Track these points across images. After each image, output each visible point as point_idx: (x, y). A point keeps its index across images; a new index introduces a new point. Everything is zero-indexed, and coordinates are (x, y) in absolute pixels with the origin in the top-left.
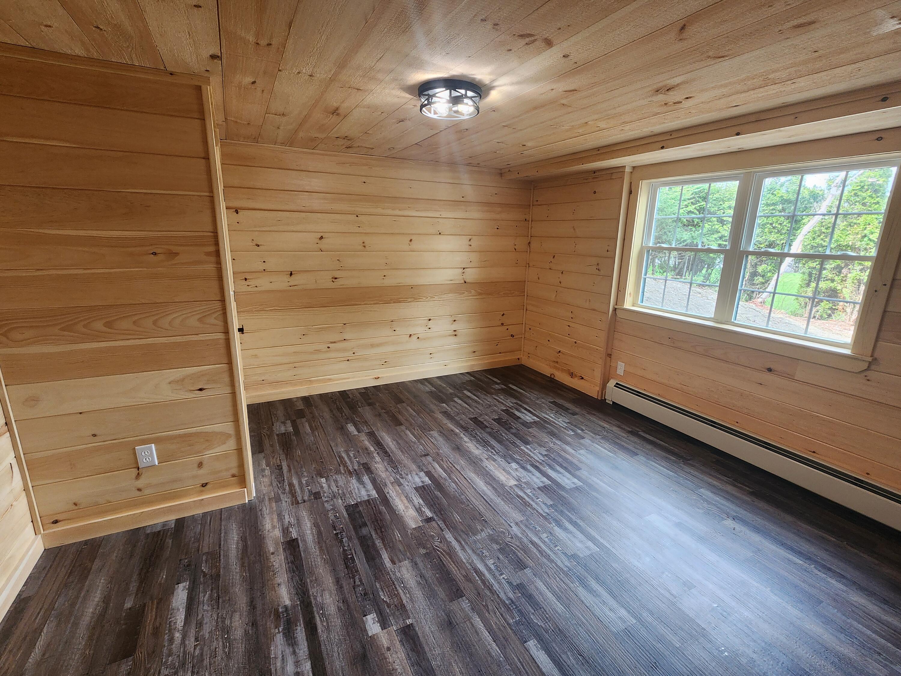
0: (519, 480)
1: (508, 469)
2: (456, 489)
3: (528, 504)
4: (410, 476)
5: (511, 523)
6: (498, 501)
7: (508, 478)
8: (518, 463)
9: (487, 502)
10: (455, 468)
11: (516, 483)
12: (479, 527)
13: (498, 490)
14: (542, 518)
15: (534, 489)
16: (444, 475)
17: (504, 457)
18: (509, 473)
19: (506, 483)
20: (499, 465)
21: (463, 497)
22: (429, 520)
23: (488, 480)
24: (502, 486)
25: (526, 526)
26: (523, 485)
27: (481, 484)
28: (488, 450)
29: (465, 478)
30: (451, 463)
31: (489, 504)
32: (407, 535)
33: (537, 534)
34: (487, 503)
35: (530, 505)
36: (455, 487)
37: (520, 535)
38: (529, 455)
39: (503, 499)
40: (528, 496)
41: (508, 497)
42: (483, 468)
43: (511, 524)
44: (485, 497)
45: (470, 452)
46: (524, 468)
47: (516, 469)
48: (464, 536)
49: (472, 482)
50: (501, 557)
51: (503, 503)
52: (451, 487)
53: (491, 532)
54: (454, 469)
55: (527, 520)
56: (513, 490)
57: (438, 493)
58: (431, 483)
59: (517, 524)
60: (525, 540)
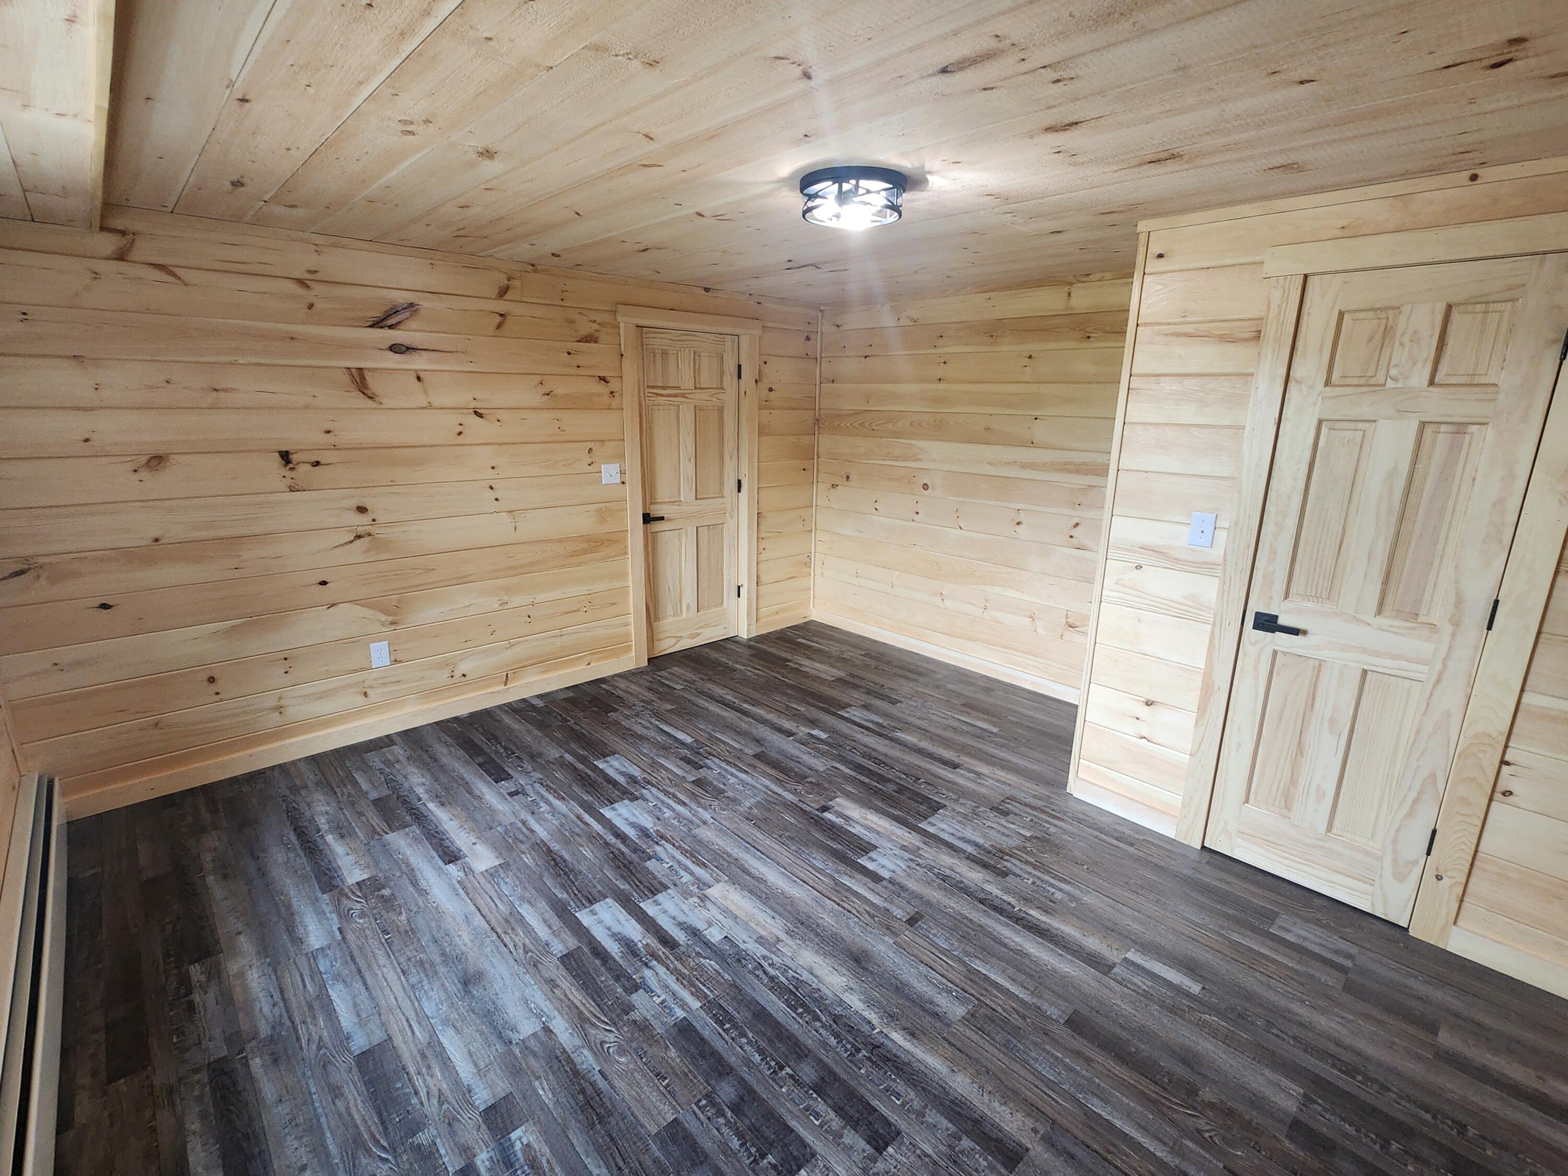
0: (703, 898)
1: (728, 922)
2: (811, 859)
3: (688, 855)
4: (904, 867)
5: (713, 823)
6: (737, 851)
7: (726, 898)
8: (707, 944)
9: (754, 847)
10: (834, 901)
11: (709, 892)
12: (756, 811)
13: (739, 872)
14: (668, 836)
15: (675, 885)
16: (845, 880)
17: (740, 957)
18: (725, 911)
19: (727, 888)
20: (747, 928)
21: (794, 848)
22: (825, 809)
23: (762, 886)
24: (733, 881)
25: (691, 822)
26: (694, 889)
27: (773, 877)
28: (785, 969)
29: (804, 882)
30: (849, 911)
31: (750, 844)
32: (839, 790)
33: (678, 816)
34: (753, 844)
35: (684, 852)
36: (814, 862)
37: (700, 810)
38: (680, 977)
39: (730, 855)
40: (687, 869)
41: (721, 862)
42: (780, 915)
43: (712, 821)
44: (759, 853)
45: (825, 954)
46: (694, 933)
47: (710, 925)
48: (770, 799)
49: (789, 877)
50: (722, 786)
51: (729, 850)
52: (819, 860)
53: (738, 807)
54: (834, 899)
55: (690, 830)
56: (715, 875)
57: (835, 846)
58: (858, 860)
59: (705, 823)
60: (694, 806)
